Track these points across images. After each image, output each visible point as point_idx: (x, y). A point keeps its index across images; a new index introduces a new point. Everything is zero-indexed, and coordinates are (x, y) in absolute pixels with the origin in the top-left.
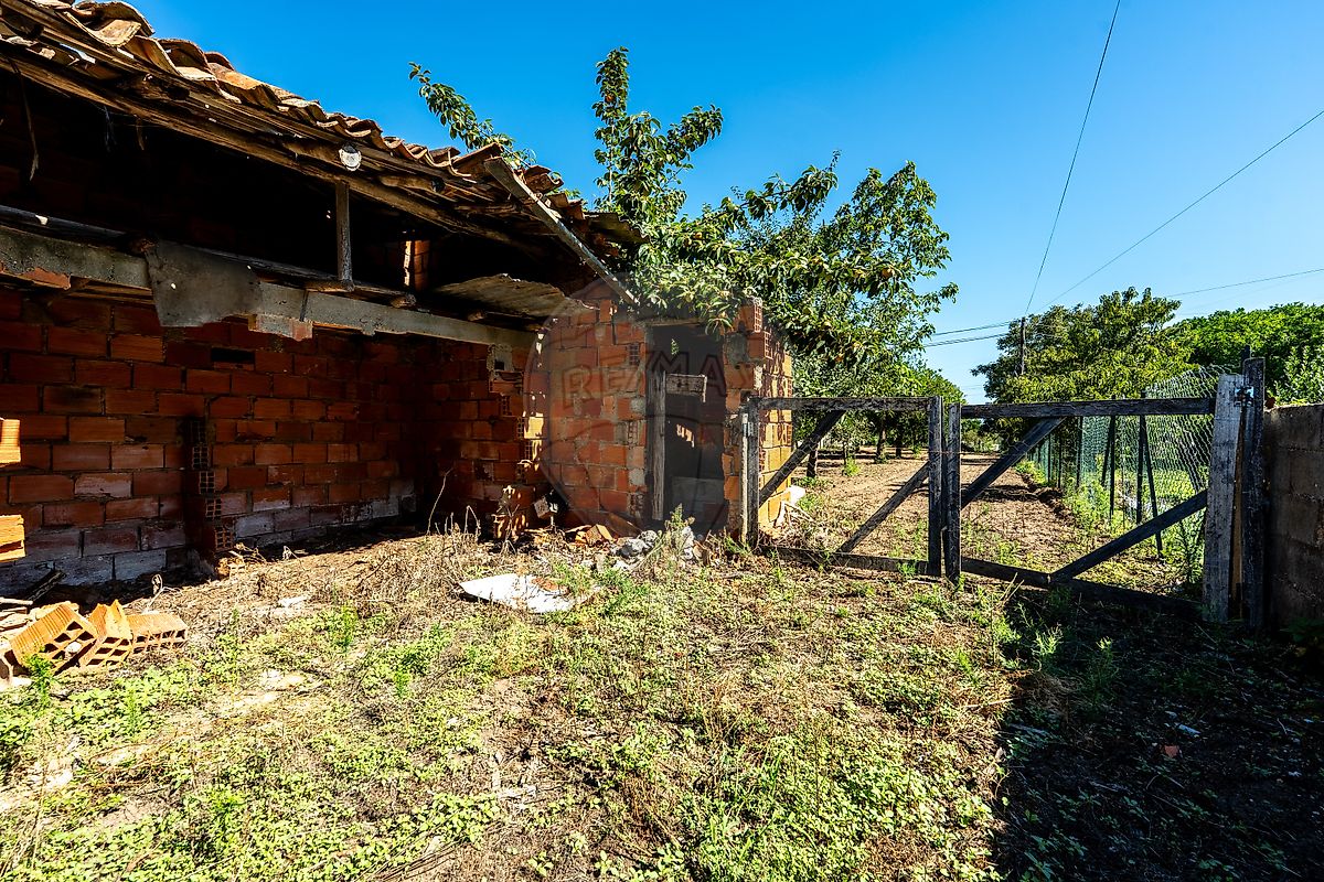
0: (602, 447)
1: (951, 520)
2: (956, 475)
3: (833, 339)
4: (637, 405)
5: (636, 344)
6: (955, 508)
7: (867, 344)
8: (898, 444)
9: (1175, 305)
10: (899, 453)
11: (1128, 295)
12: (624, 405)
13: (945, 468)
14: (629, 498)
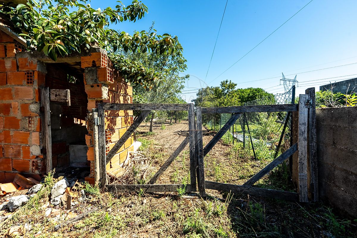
0: (12, 133)
1: (200, 163)
2: (201, 141)
3: (145, 76)
4: (34, 108)
5: (31, 71)
6: (201, 157)
7: (160, 79)
8: (176, 119)
9: (236, 85)
10: (176, 122)
11: (227, 82)
12: (25, 107)
13: (196, 136)
14: (31, 163)
